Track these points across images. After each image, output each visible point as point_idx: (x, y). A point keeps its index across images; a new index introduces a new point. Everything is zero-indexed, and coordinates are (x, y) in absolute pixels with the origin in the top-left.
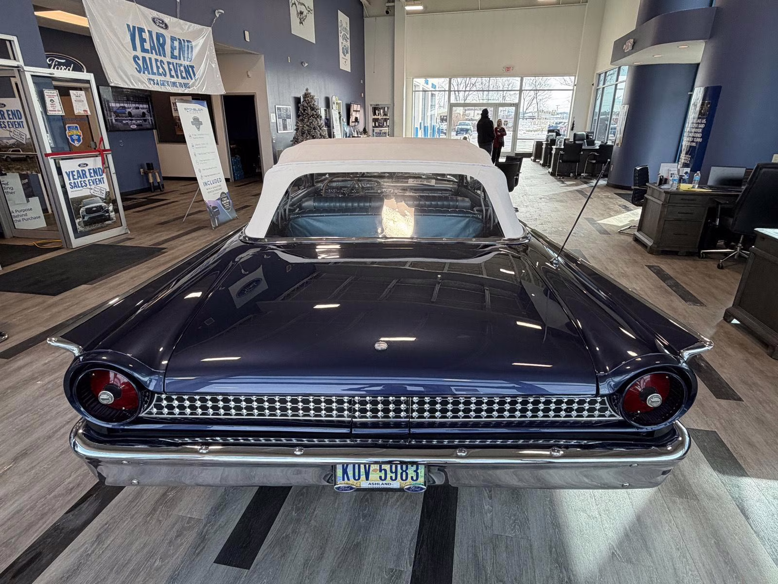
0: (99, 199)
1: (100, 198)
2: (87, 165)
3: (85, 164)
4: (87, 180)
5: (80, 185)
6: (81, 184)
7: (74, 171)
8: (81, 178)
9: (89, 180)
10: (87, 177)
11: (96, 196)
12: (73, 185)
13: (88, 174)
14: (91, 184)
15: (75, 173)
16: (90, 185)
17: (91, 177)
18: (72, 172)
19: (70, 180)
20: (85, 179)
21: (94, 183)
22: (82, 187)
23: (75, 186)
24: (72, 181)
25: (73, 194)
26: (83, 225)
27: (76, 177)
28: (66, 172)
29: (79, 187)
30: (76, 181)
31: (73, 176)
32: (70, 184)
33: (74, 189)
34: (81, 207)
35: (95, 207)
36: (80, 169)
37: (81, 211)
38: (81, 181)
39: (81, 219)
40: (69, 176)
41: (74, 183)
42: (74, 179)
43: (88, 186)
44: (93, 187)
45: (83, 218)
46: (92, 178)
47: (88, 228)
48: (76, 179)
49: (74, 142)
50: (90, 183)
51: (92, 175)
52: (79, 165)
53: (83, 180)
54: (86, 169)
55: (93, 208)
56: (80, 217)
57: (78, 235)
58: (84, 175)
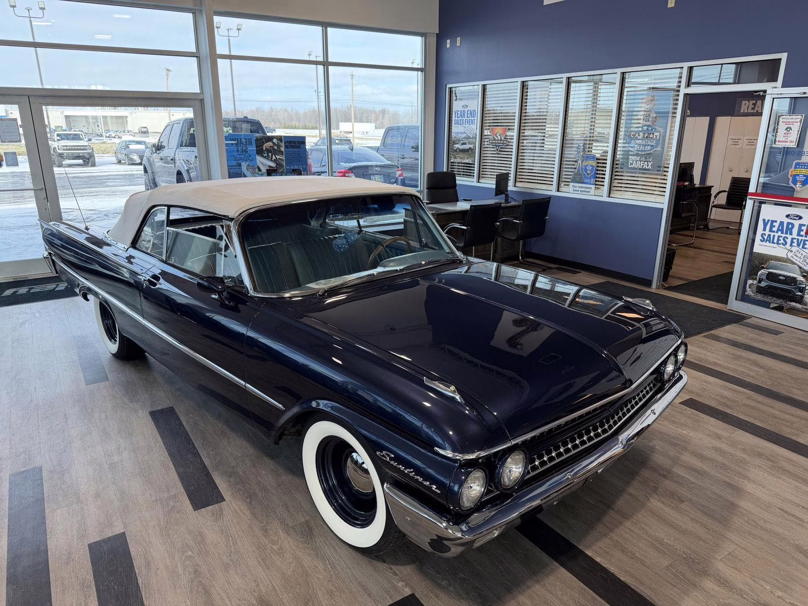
0: (798, 268)
1: (800, 268)
2: (801, 218)
3: (798, 216)
4: (790, 237)
5: (775, 241)
6: (778, 240)
7: (776, 222)
8: (782, 233)
9: (793, 239)
10: (791, 234)
11: (793, 263)
12: (766, 237)
13: (795, 231)
14: (795, 244)
15: (777, 225)
16: (791, 245)
17: (799, 234)
18: (773, 222)
19: (764, 230)
20: (788, 236)
21: (798, 245)
22: (778, 243)
23: (769, 240)
24: (767, 232)
25: (760, 248)
26: (755, 289)
27: (775, 229)
28: (764, 220)
29: (773, 243)
30: (772, 234)
31: (772, 226)
32: (762, 235)
33: (764, 243)
34: (763, 268)
35: (784, 276)
36: (786, 220)
37: (760, 273)
38: (779, 237)
39: (755, 282)
40: (765, 225)
41: (769, 235)
42: (771, 230)
43: (788, 246)
44: (794, 249)
45: (760, 282)
46: (800, 238)
47: (759, 297)
48: (774, 232)
49: (795, 185)
50: (792, 242)
51: (803, 233)
52: (788, 216)
53: (784, 235)
54: (796, 223)
55: (780, 275)
56: (756, 279)
57: (743, 297)
58: (789, 230)
